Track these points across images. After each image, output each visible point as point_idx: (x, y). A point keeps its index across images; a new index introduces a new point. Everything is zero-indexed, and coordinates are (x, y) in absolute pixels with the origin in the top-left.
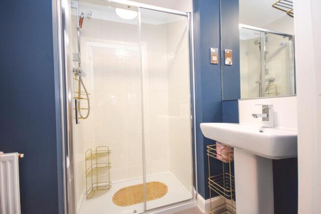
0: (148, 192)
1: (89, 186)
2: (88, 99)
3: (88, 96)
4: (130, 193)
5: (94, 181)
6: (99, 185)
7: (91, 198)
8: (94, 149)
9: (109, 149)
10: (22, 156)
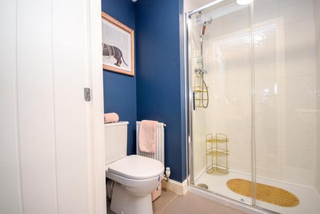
0: (267, 194)
1: (209, 164)
2: (207, 92)
3: (207, 89)
4: (245, 186)
5: (215, 162)
6: (218, 167)
7: (210, 173)
8: (214, 135)
9: (228, 138)
10: (165, 125)
